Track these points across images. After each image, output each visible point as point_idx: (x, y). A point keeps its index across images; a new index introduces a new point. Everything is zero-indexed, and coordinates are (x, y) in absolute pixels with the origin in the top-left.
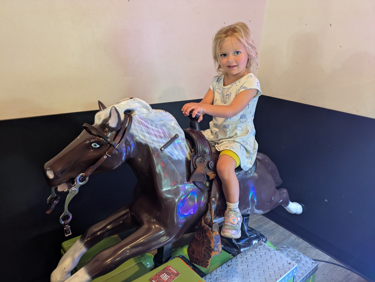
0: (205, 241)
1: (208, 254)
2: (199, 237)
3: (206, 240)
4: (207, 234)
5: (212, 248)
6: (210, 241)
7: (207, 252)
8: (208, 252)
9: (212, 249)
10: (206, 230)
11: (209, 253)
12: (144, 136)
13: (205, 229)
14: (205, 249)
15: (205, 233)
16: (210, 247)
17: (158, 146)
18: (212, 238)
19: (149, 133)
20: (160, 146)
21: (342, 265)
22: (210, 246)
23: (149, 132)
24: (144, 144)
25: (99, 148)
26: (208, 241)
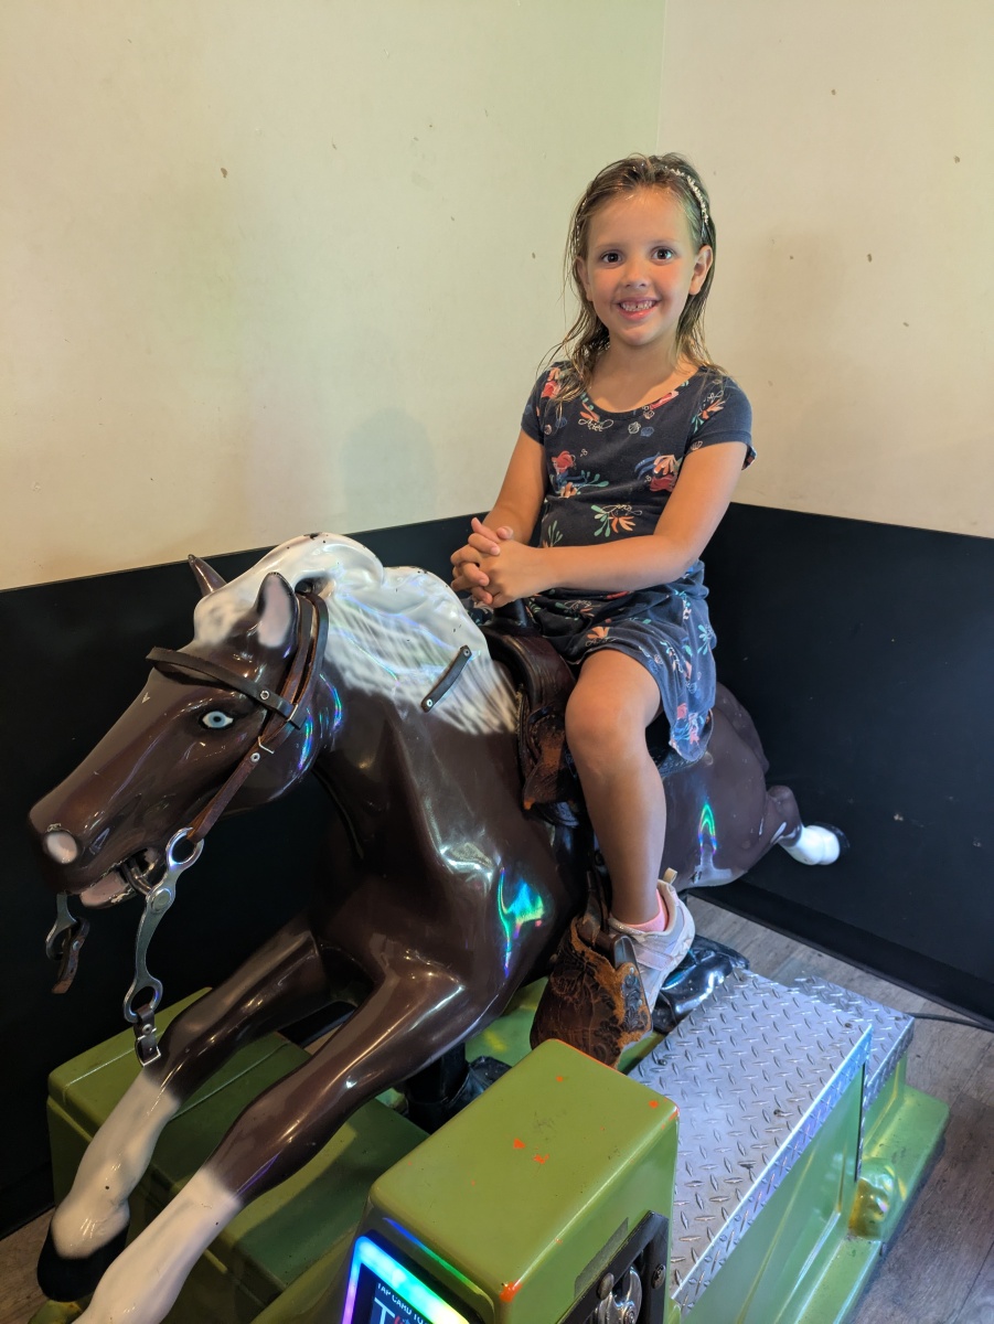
0: (594, 1002)
1: (608, 1046)
2: (572, 994)
3: (595, 998)
4: (599, 977)
5: (621, 1021)
6: (610, 999)
7: (605, 1039)
8: (609, 1036)
9: (621, 1026)
10: (593, 965)
11: (611, 1042)
12: (369, 666)
13: (589, 963)
14: (597, 1028)
15: (592, 975)
16: (614, 1019)
17: (413, 694)
18: (619, 990)
19: (380, 653)
20: (419, 695)
21: (964, 1018)
22: (614, 1017)
23: (380, 648)
24: (370, 694)
25: (229, 726)
26: (604, 1001)
